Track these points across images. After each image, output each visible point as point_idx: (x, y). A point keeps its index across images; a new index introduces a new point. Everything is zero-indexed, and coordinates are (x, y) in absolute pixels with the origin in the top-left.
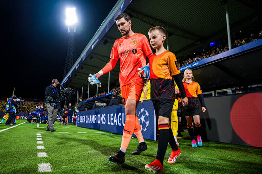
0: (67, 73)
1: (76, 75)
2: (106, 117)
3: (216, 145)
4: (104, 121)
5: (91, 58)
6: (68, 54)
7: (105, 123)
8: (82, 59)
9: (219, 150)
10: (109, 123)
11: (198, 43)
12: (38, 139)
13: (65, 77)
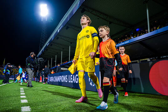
0: (41, 48)
1: (47, 50)
2: (68, 77)
3: (140, 94)
4: (66, 80)
5: (58, 38)
6: (42, 36)
7: (67, 81)
8: (52, 39)
9: (142, 98)
10: (69, 82)
11: (129, 29)
12: (21, 92)
13: (40, 51)
